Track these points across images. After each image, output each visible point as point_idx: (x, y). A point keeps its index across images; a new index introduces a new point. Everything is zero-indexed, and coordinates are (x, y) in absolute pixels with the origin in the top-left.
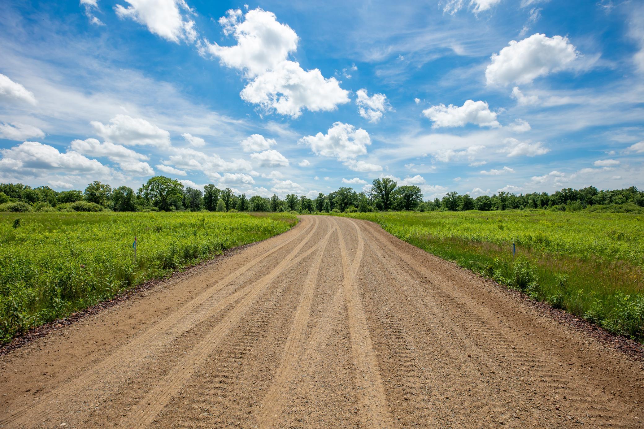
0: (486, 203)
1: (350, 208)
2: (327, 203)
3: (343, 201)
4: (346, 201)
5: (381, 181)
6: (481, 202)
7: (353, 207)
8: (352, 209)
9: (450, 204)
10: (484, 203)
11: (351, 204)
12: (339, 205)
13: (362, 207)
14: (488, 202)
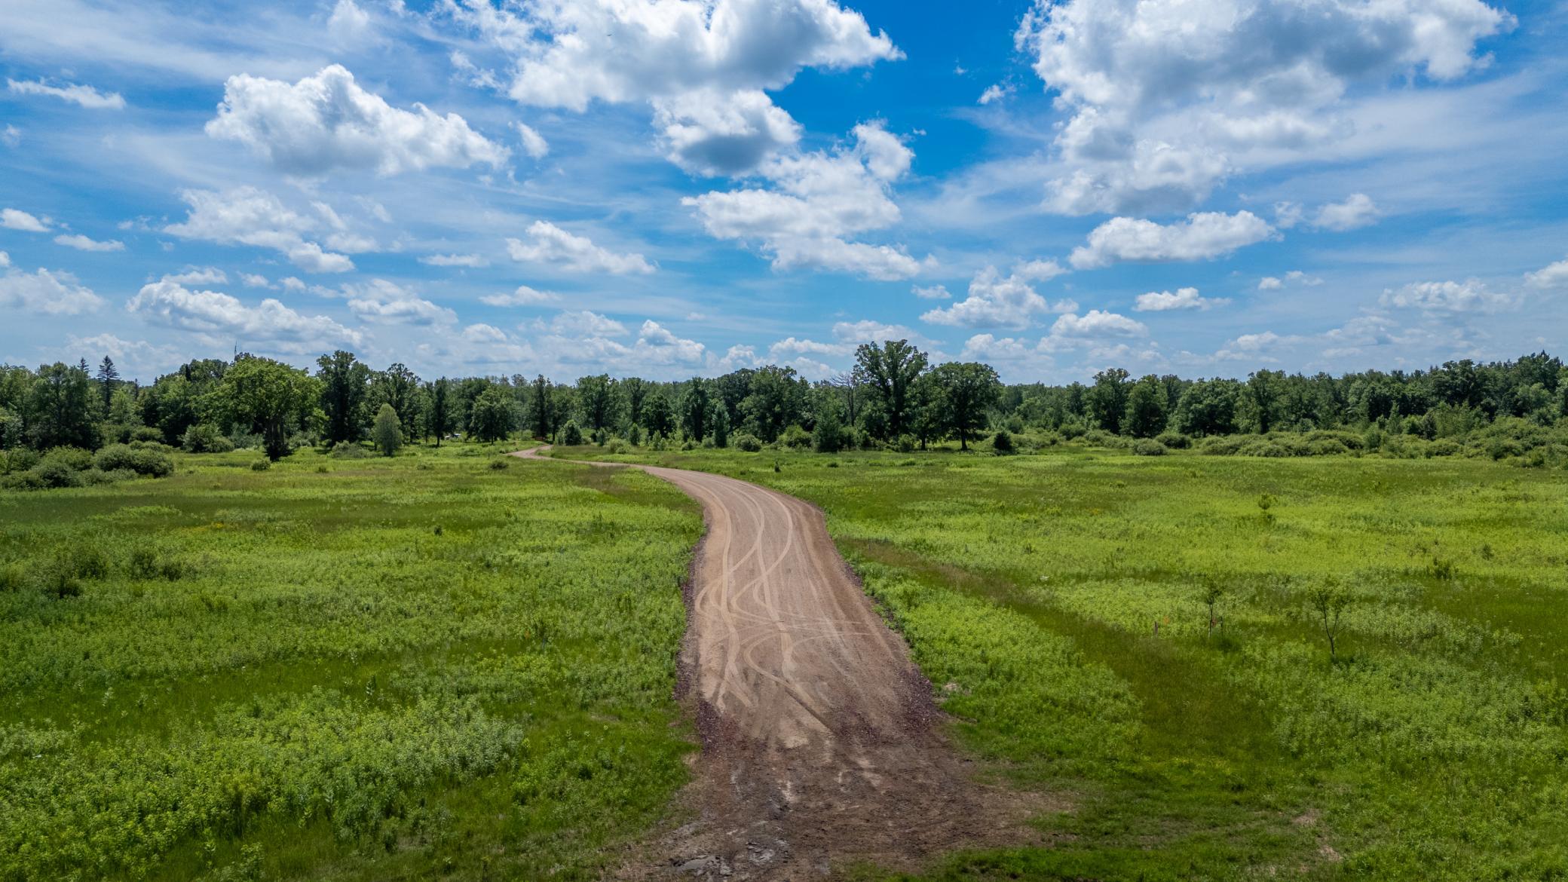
0: (1216, 406)
1: (790, 434)
2: (720, 415)
3: (769, 408)
4: (777, 409)
5: (882, 347)
6: (1201, 402)
7: (798, 431)
8: (795, 435)
9: (1105, 408)
10: (1209, 405)
11: (794, 416)
12: (758, 419)
13: (824, 429)
14: (1221, 401)
